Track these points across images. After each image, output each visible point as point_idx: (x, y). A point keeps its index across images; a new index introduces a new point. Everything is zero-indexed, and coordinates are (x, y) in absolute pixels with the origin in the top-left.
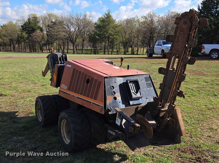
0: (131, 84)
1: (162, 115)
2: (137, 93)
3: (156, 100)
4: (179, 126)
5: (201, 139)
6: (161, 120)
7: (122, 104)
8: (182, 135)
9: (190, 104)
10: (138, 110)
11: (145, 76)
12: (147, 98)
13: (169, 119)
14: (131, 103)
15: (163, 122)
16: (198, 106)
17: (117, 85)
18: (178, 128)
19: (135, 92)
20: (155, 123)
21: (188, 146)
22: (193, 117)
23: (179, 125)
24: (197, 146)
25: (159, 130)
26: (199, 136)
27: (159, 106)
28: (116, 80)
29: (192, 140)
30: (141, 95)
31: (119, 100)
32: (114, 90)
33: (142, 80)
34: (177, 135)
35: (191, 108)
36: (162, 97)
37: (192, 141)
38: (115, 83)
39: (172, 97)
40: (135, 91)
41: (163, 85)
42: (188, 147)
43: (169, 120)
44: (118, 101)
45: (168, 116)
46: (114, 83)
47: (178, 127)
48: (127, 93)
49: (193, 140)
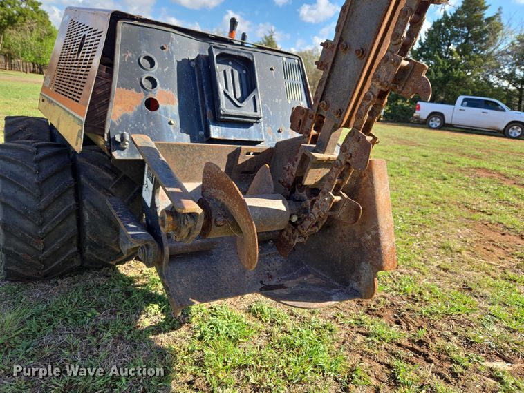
0: (229, 68)
1: (312, 177)
2: (242, 100)
3: (301, 118)
4: (373, 232)
5: (424, 274)
6: (309, 202)
7: (178, 132)
8: (381, 268)
9: (394, 188)
10: (240, 162)
11: (284, 59)
12: (279, 131)
13: (338, 198)
14: (216, 132)
15: (315, 209)
16: (411, 195)
17: (171, 58)
18: (369, 237)
19: (235, 97)
20: (283, 208)
21: (387, 293)
22: (400, 216)
23: (377, 228)
24: (413, 296)
25: (298, 240)
26: (416, 264)
27: (308, 145)
28: (169, 39)
29: (398, 274)
30: (256, 111)
31: (166, 114)
32: (153, 73)
33: (272, 69)
34: (363, 264)
35: (396, 197)
36: (323, 102)
37: (398, 279)
38: (163, 48)
39: (365, 96)
40: (239, 95)
41: (333, 47)
42: (387, 295)
43: (337, 204)
44: (165, 119)
45: (338, 186)
46: (159, 48)
47: (369, 233)
48: (205, 96)
49: (401, 273)
